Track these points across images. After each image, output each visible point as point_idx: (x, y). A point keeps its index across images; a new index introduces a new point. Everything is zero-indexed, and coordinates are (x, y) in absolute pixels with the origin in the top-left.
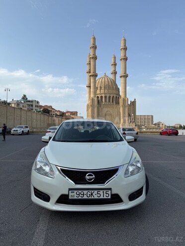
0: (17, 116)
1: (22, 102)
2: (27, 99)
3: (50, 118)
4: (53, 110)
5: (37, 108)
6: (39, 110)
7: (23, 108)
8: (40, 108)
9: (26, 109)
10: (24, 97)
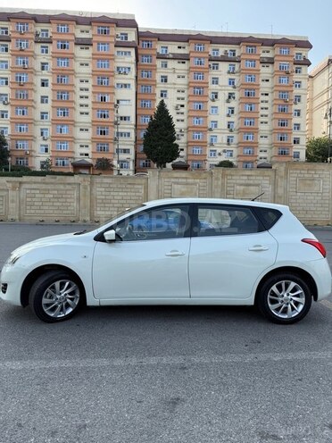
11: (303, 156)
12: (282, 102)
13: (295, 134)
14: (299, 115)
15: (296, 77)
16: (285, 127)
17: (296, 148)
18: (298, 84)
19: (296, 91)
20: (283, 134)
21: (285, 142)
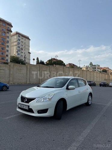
0: (84, 75)
1: (89, 66)
2: (92, 64)
3: (106, 75)
4: (109, 70)
5: (98, 69)
6: (99, 71)
7: (90, 70)
8: (101, 69)
9: (91, 70)
10: (91, 64)
11: (9, 61)
12: (3, 41)
13: (7, 53)
14: (8, 47)
15: (7, 35)
16: (3, 50)
17: (7, 58)
18: (8, 37)
19: (7, 39)
20: (3, 52)
21: (3, 55)
